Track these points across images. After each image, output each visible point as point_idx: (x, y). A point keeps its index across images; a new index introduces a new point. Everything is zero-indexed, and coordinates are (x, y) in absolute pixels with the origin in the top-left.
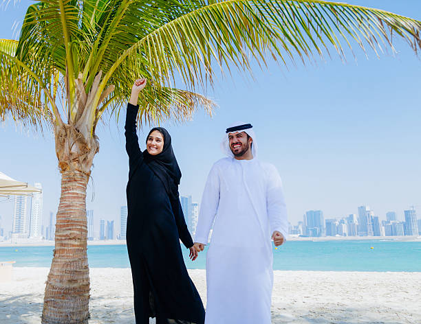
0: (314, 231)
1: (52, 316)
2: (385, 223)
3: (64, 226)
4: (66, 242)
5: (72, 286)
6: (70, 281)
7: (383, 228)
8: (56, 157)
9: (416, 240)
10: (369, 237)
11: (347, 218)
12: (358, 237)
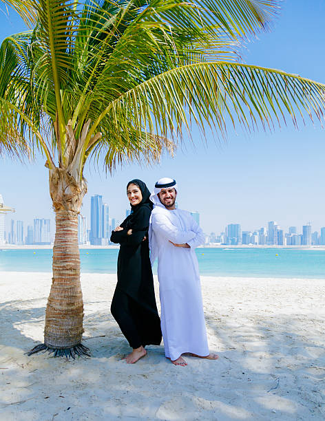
0: (233, 240)
1: (55, 333)
2: (287, 235)
3: (61, 259)
4: (64, 272)
5: (70, 308)
6: (68, 304)
7: (286, 239)
8: (50, 197)
9: (309, 249)
10: (275, 246)
11: (259, 231)
12: (266, 246)
